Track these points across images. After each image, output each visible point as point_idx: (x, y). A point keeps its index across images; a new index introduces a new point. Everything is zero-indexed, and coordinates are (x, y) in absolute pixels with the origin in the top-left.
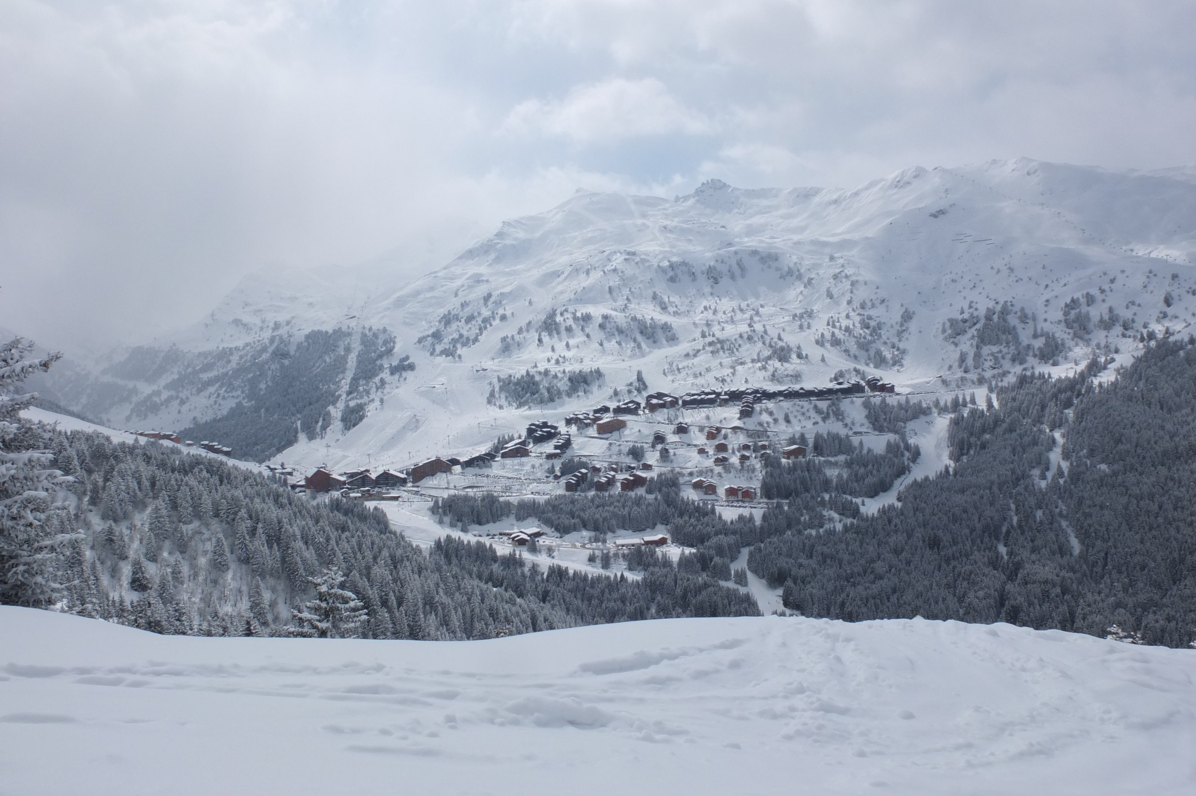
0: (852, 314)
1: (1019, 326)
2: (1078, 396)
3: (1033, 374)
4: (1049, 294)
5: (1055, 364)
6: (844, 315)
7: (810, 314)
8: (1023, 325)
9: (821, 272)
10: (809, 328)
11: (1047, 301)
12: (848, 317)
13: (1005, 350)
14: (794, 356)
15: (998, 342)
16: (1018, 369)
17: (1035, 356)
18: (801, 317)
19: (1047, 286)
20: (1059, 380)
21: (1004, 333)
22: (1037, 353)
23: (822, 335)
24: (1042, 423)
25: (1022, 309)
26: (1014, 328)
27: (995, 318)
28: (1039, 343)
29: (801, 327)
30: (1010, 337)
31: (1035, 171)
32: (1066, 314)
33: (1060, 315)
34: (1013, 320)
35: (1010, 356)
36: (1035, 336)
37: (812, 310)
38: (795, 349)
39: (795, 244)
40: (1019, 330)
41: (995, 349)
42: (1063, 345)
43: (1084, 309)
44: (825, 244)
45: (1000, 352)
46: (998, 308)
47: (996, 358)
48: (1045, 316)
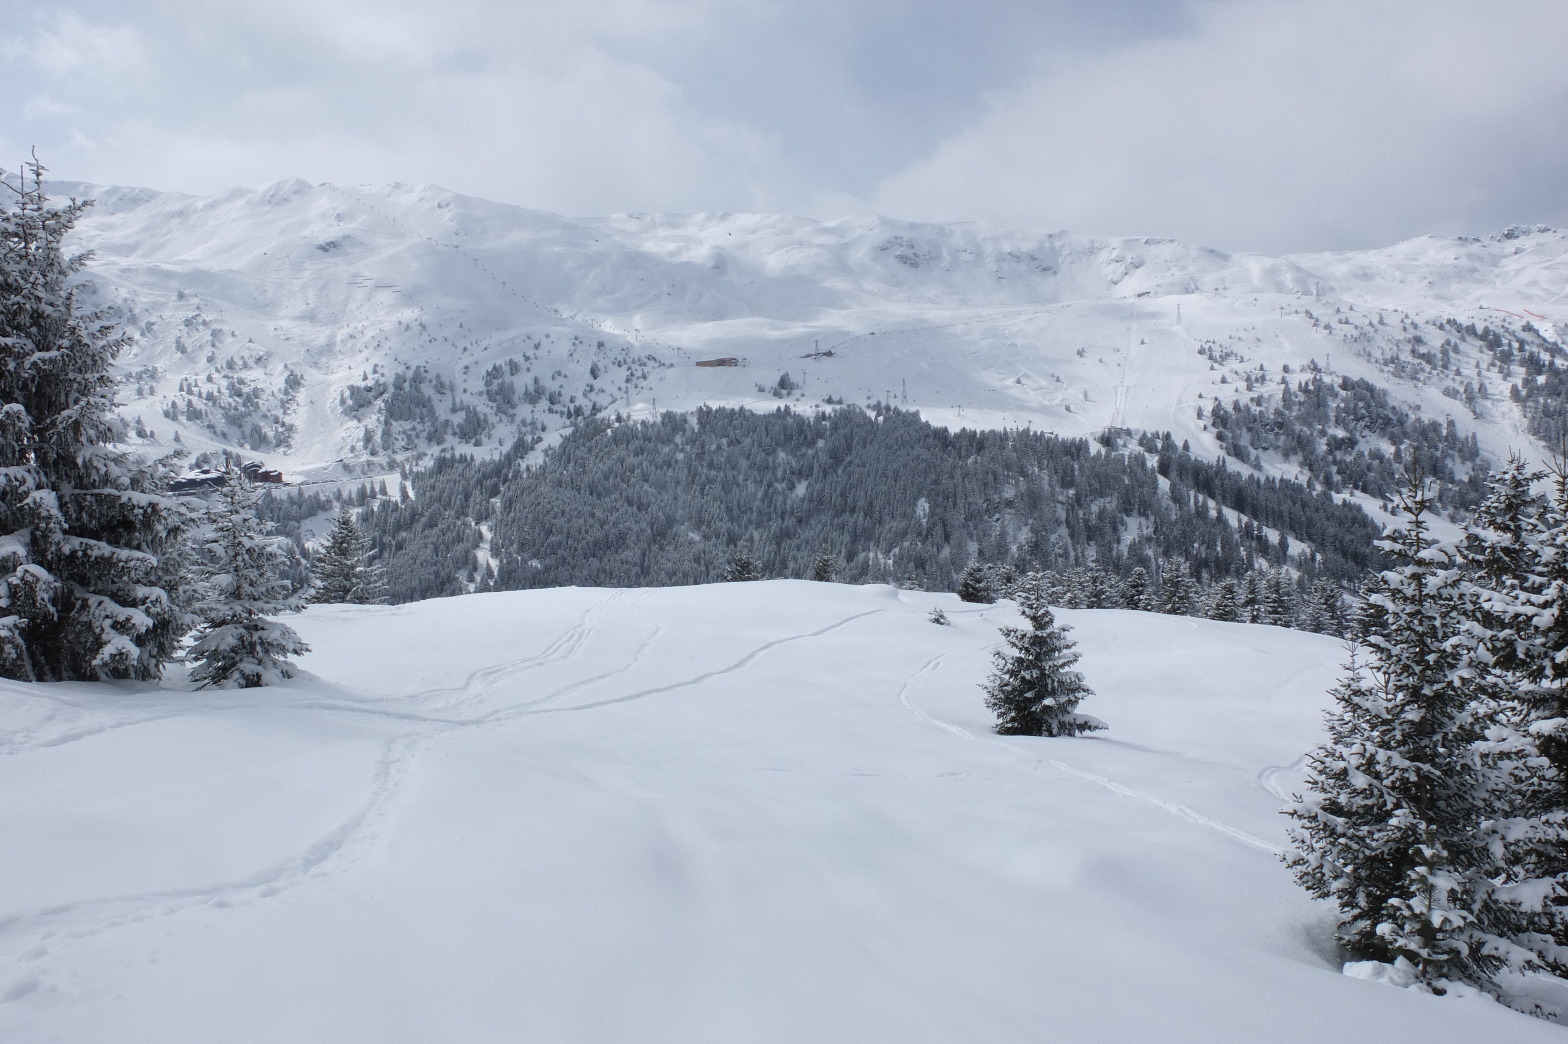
0: (215, 376)
1: (435, 397)
2: (504, 483)
3: (453, 455)
4: (467, 360)
5: (478, 444)
6: (203, 377)
7: (153, 375)
8: (439, 396)
9: (166, 314)
10: (152, 393)
11: (466, 367)
12: (209, 379)
13: (419, 427)
14: (132, 434)
15: (410, 416)
16: (435, 450)
17: (454, 434)
18: (139, 378)
19: (465, 349)
20: (484, 464)
21: (417, 406)
22: (457, 430)
23: (174, 404)
24: (467, 515)
25: (438, 377)
26: (429, 399)
27: (406, 386)
28: (458, 418)
29: (140, 392)
30: (424, 411)
31: (448, 205)
32: (488, 384)
33: (480, 386)
34: (427, 390)
35: (425, 434)
36: (454, 410)
37: (155, 369)
38: (133, 424)
39: (124, 271)
40: (435, 403)
41: (407, 425)
42: (485, 420)
43: (508, 379)
44: (170, 275)
45: (414, 429)
46: (410, 374)
47: (409, 437)
48: (464, 385)
